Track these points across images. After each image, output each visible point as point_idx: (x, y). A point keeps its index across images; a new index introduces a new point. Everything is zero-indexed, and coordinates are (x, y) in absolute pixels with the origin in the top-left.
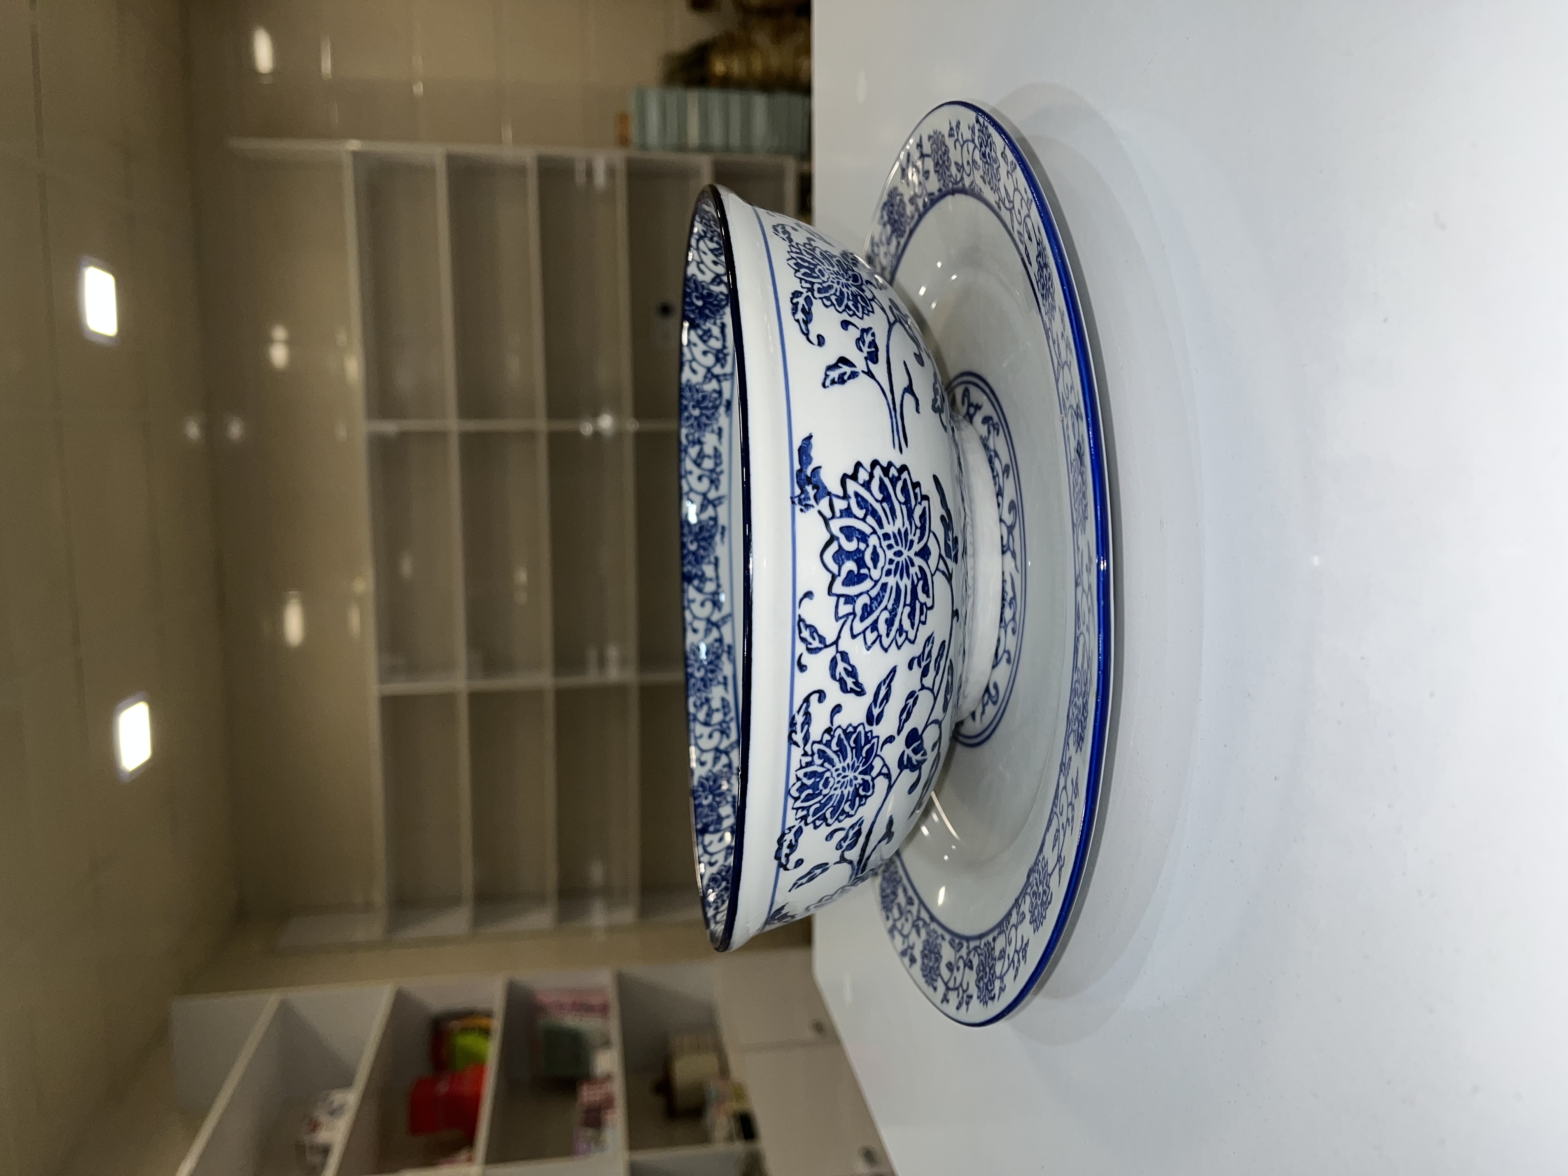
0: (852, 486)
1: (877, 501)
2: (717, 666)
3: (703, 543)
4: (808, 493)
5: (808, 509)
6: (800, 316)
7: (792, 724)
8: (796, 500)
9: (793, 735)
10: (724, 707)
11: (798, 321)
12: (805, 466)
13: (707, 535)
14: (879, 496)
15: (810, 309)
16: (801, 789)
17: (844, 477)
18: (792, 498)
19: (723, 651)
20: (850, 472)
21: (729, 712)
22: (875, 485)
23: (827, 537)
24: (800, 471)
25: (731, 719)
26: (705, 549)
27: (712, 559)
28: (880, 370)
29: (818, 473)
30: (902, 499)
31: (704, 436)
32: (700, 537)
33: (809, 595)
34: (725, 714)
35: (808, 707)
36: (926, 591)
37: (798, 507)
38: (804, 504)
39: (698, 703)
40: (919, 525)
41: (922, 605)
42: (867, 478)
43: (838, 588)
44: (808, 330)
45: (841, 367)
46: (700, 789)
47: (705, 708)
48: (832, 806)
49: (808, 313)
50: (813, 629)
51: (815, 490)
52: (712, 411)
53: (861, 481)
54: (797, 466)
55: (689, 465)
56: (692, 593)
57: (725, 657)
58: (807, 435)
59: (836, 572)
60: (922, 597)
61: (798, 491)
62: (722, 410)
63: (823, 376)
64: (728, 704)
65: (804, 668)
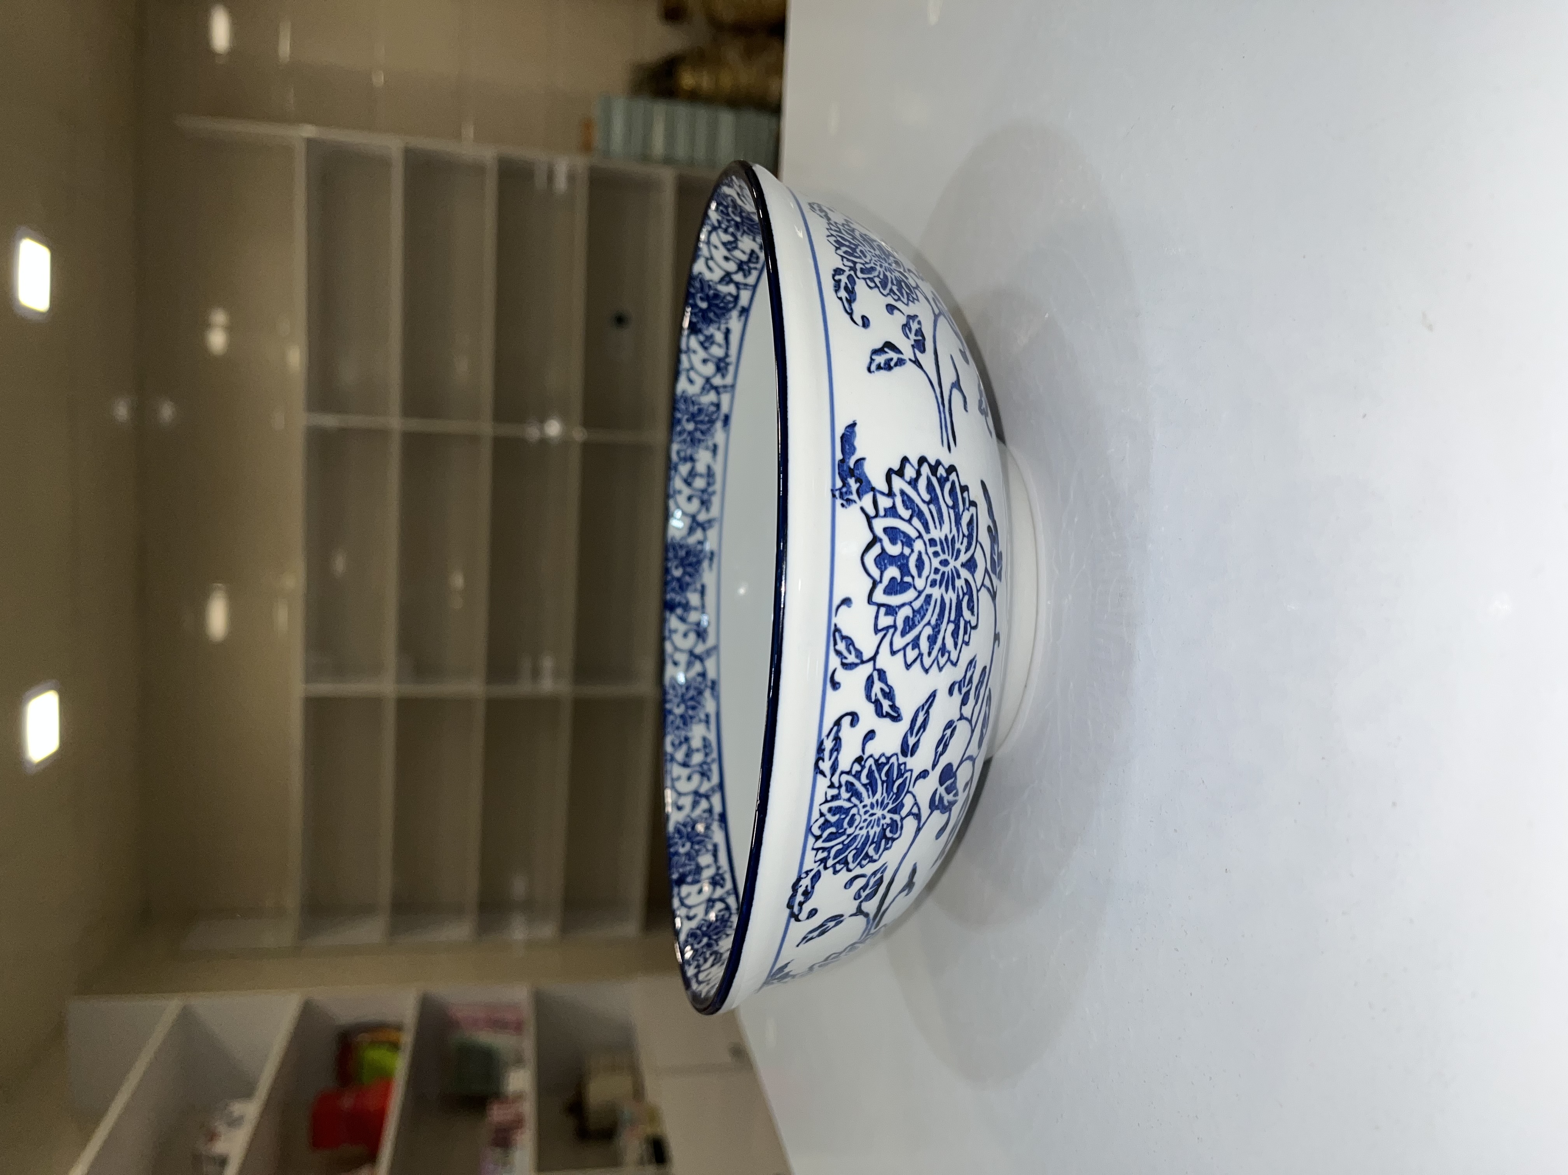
0: (898, 484)
1: (924, 501)
2: (699, 703)
3: (689, 569)
4: (850, 486)
5: (849, 505)
6: (843, 294)
7: (820, 749)
8: (837, 493)
9: (820, 762)
10: (705, 746)
11: (840, 299)
12: (847, 456)
13: (694, 560)
14: (927, 497)
15: (853, 288)
16: (823, 828)
17: (890, 473)
18: (832, 490)
19: (706, 686)
20: (896, 467)
21: (711, 752)
22: (922, 484)
23: (869, 537)
24: (842, 461)
25: (713, 761)
26: (691, 575)
27: (699, 587)
28: (926, 360)
29: (862, 465)
30: (950, 503)
31: (697, 452)
32: (686, 562)
33: (846, 601)
34: (706, 755)
35: (838, 731)
36: (971, 608)
37: (839, 502)
38: (845, 498)
39: (677, 742)
40: (966, 533)
41: (966, 623)
42: (914, 476)
43: (879, 596)
44: (851, 309)
45: (886, 352)
46: (676, 835)
47: (684, 748)
48: (856, 848)
49: (851, 292)
50: (849, 642)
51: (858, 484)
52: (708, 425)
53: (907, 478)
54: (839, 456)
55: (678, 483)
56: (673, 622)
57: (707, 693)
58: (851, 422)
59: (877, 577)
60: (966, 614)
61: (839, 484)
62: (719, 425)
63: (869, 360)
64: (710, 745)
65: (837, 686)
